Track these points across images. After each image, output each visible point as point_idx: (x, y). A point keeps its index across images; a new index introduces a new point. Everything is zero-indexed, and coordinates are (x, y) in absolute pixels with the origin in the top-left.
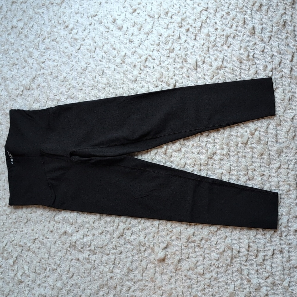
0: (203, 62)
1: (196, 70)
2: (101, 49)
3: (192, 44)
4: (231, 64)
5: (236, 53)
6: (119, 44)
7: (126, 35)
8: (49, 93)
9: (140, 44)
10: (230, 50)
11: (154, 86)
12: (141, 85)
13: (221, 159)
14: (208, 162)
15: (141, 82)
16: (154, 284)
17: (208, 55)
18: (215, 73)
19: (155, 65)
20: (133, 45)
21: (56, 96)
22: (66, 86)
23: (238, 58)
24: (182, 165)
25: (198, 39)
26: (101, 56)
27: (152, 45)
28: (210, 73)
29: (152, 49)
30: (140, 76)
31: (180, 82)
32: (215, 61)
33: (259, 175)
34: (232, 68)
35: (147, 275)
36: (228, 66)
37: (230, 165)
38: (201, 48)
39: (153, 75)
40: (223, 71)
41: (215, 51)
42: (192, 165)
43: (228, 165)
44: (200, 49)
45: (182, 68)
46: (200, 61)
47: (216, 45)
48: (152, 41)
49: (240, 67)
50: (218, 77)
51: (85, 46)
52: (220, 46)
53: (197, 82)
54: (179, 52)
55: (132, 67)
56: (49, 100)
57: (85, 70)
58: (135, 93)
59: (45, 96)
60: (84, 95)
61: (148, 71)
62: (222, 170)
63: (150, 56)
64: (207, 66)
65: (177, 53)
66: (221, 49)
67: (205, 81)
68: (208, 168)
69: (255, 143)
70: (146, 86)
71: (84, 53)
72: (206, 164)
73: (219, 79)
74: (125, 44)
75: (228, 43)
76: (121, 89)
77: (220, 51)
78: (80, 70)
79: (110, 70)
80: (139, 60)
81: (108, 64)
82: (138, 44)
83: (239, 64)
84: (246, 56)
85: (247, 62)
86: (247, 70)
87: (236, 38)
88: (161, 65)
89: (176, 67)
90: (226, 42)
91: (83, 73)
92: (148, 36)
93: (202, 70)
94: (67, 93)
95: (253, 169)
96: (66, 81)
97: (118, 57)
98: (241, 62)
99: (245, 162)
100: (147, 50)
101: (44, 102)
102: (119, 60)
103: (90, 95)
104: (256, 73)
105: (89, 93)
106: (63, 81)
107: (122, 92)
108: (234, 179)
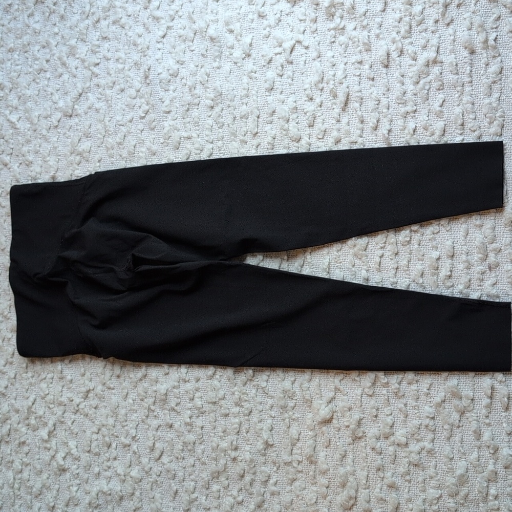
0: (400, 53)
1: (387, 67)
2: (204, 33)
3: (378, 20)
4: (453, 56)
5: (463, 35)
6: (239, 21)
7: (252, 6)
8: (110, 121)
9: (280, 21)
10: (450, 30)
11: (307, 99)
12: (282, 97)
13: (435, 232)
14: (411, 238)
15: (282, 92)
16: (313, 467)
17: (410, 40)
18: (423, 72)
19: (309, 59)
20: (266, 22)
21: (121, 127)
22: (140, 107)
23: (467, 45)
24: (362, 245)
25: (389, 10)
26: (205, 47)
27: (303, 22)
28: (413, 73)
29: (302, 29)
30: (279, 79)
31: (357, 90)
32: (422, 51)
33: (508, 260)
34: (455, 64)
35: (299, 451)
37: (453, 243)
38: (396, 27)
39: (304, 78)
40: (437, 68)
41: (422, 32)
42: (380, 244)
43: (449, 243)
44: (393, 29)
45: (360, 63)
46: (394, 51)
47: (424, 21)
48: (302, 14)
49: (470, 62)
50: (428, 79)
51: (174, 30)
52: (431, 22)
53: (388, 89)
54: (354, 33)
55: (265, 64)
56: (109, 134)
57: (175, 75)
58: (270, 112)
59: (101, 128)
60: (173, 122)
61: (294, 70)
62: (438, 253)
63: (299, 42)
64: (407, 60)
65: (351, 35)
66: (433, 28)
67: (403, 87)
68: (411, 250)
70: (292, 98)
71: (172, 44)
72: (406, 243)
74: (249, 22)
75: (448, 17)
76: (245, 106)
77: (433, 32)
78: (165, 75)
79: (222, 72)
80: (278, 50)
81: (218, 60)
82: (275, 20)
83: (467, 55)
84: (482, 40)
85: (483, 52)
86: (484, 66)
87: (462, 9)
88: (320, 59)
89: (348, 61)
90: (444, 15)
91: (172, 81)
92: (294, 5)
93: (398, 67)
94: (142, 121)
95: (497, 248)
96: (140, 98)
97: (238, 47)
98: (472, 52)
99: (481, 236)
100: (292, 31)
101: (99, 139)
102: (240, 53)
103: (184, 121)
104: (501, 73)
105: (184, 118)
106: (135, 98)
107: (245, 113)
108: (461, 268)
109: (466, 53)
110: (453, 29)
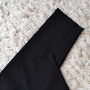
4: (22, 24)
10: (11, 15)
18: (16, 39)
28: (12, 43)
32: (7, 32)
36: (21, 26)
40: (20, 33)
49: (31, 21)
50: (21, 40)
64: (5, 40)
66: (4, 20)
67: (14, 51)
69: (88, 60)
73: (23, 41)
75: (6, 11)
77: (5, 22)
85: (32, 14)
86: (37, 18)
87: (8, 4)
93: (4, 45)
98: (28, 17)
104: (45, 15)
109: (26, 19)
110: (12, 14)
